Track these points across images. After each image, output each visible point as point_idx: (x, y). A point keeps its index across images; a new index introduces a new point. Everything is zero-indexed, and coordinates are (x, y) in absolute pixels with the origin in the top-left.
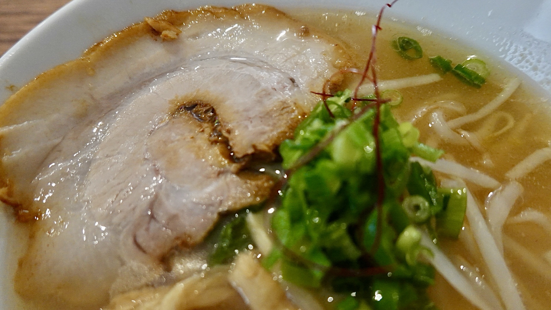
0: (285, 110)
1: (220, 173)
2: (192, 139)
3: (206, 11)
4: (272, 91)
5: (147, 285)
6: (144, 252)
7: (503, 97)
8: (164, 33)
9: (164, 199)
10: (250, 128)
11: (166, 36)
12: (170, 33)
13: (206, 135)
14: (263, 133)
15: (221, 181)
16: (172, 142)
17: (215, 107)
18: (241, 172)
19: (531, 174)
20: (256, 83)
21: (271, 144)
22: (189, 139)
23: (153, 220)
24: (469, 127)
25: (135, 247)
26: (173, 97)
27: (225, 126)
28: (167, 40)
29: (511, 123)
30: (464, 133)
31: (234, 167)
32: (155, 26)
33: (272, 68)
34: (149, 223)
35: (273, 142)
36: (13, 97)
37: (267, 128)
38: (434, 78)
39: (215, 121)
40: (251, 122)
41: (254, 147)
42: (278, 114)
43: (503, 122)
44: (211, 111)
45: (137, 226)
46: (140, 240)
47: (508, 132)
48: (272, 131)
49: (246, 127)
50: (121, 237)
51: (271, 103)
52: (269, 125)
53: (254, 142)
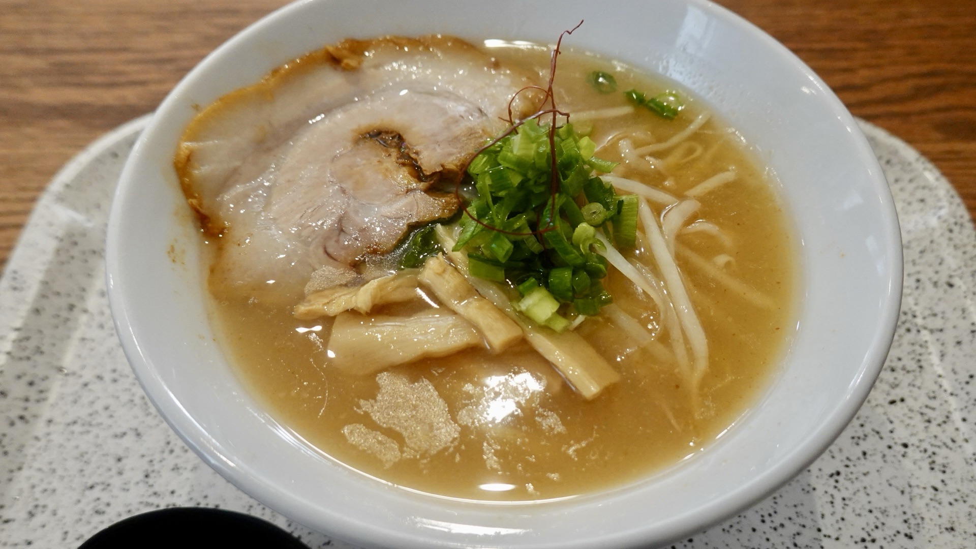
0: (473, 136)
1: (408, 191)
2: (378, 163)
3: (388, 41)
4: (461, 118)
5: (341, 285)
6: (335, 259)
7: (693, 127)
8: (346, 61)
9: (352, 214)
10: (439, 150)
11: (347, 65)
12: (352, 62)
13: (393, 158)
14: (451, 154)
15: (410, 198)
16: (358, 166)
17: (401, 133)
18: (430, 191)
19: (710, 193)
20: (444, 112)
21: (459, 164)
22: (375, 162)
23: (342, 233)
24: (657, 155)
25: (326, 255)
26: (355, 127)
27: (412, 149)
28: (349, 70)
29: (699, 151)
30: (652, 160)
31: (422, 185)
32: (336, 54)
33: (458, 99)
34: (339, 234)
35: (461, 162)
36: (199, 115)
37: (455, 151)
38: (627, 110)
39: (401, 147)
40: (439, 145)
41: (442, 166)
42: (465, 139)
43: (691, 151)
44: (397, 137)
45: (327, 238)
46: (330, 250)
47: (694, 160)
48: (460, 153)
49: (434, 149)
50: (311, 248)
51: (459, 129)
52: (457, 148)
53: (443, 162)
